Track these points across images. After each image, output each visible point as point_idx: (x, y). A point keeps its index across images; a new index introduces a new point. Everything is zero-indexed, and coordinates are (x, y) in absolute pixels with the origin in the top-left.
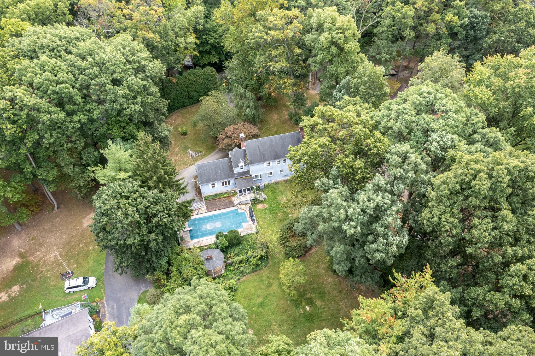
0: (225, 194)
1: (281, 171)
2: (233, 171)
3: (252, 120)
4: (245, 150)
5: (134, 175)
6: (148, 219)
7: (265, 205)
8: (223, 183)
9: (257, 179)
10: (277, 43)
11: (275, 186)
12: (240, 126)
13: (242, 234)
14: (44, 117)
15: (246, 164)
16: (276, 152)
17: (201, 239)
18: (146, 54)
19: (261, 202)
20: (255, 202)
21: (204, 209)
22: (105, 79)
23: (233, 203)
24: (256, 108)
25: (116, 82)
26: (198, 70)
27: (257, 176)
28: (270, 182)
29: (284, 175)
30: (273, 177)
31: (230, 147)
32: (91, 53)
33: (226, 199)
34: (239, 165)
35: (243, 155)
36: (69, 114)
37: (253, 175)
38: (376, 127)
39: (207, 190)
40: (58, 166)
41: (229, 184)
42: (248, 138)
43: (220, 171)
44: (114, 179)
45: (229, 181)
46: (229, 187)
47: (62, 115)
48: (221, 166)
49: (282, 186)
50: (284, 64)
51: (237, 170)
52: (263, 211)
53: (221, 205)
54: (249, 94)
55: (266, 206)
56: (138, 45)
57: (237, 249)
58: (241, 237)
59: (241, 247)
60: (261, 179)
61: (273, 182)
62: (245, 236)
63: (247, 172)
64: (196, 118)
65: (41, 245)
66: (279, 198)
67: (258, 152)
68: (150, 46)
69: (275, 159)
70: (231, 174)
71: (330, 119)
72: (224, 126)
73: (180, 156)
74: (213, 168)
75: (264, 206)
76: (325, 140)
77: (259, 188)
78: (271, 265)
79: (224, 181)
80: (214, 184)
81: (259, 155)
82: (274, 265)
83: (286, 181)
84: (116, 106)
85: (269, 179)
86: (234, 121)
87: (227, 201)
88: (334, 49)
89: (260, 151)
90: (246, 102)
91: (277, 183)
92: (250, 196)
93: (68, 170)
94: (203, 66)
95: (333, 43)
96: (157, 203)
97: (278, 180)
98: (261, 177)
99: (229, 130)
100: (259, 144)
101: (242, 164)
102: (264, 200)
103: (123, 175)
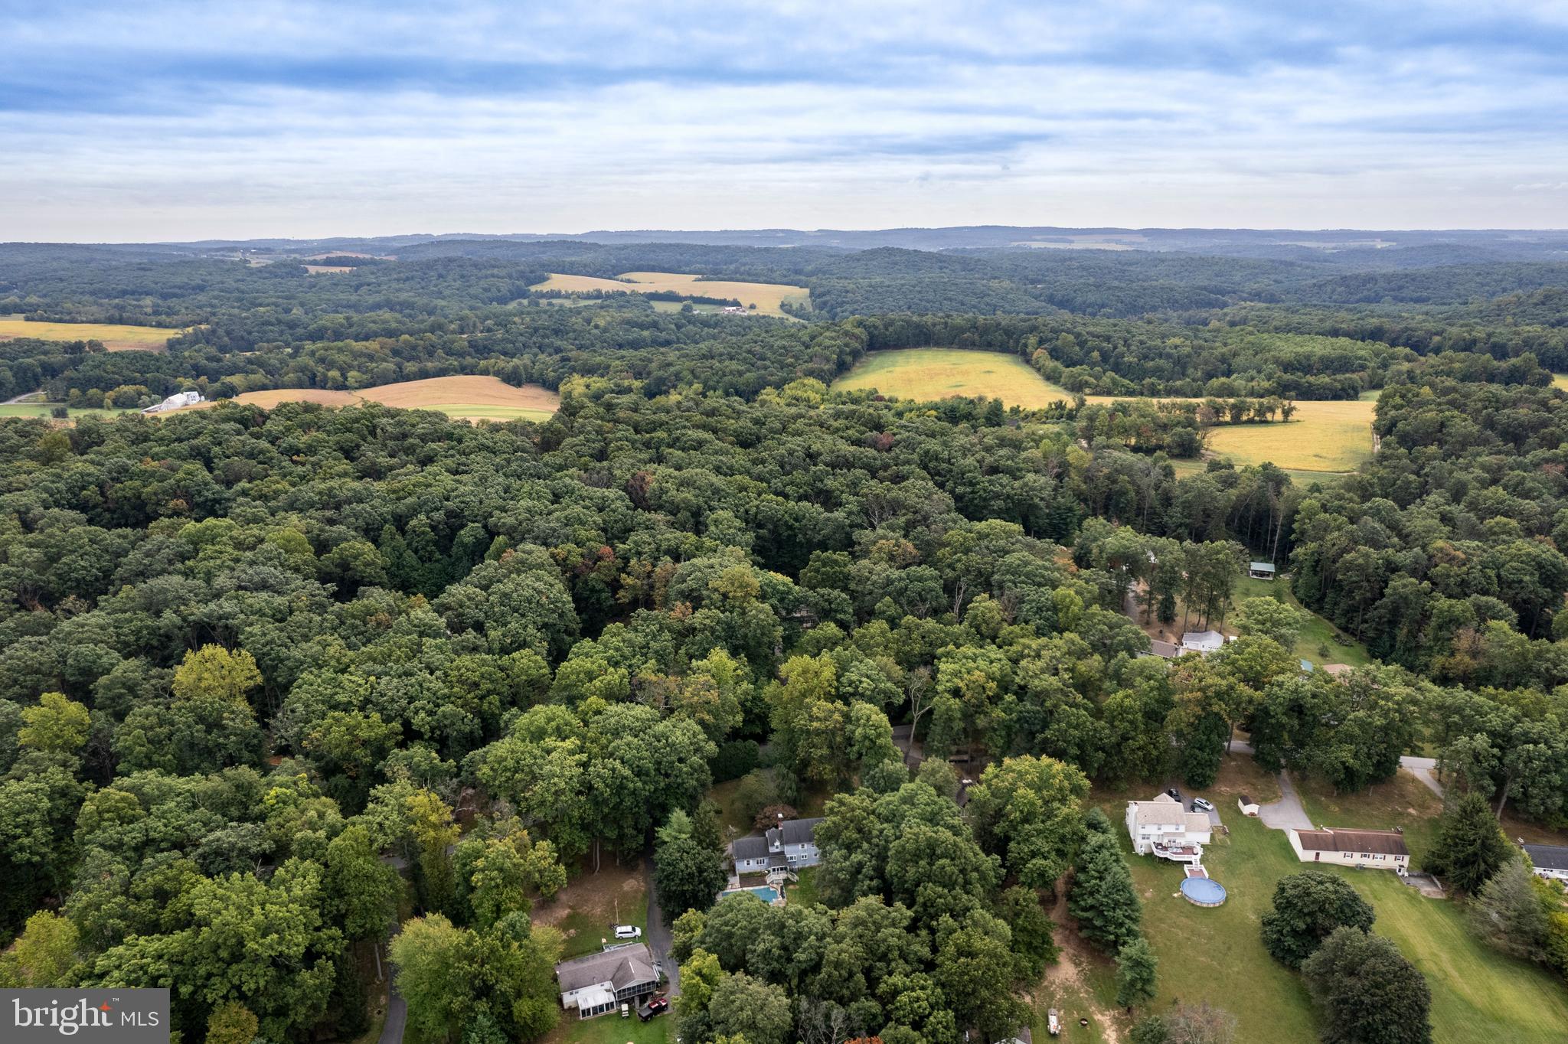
0: (758, 872)
2: (768, 850)
3: (793, 803)
4: (781, 830)
5: (692, 837)
6: (701, 871)
7: (796, 886)
8: (758, 861)
9: (792, 860)
10: (818, 733)
11: (808, 870)
12: (780, 806)
14: (631, 785)
15: (781, 845)
18: (703, 736)
19: (793, 883)
20: (787, 882)
21: (738, 884)
22: (674, 758)
23: (766, 882)
24: (798, 790)
25: (681, 760)
26: (739, 743)
27: (792, 858)
28: (804, 865)
30: (807, 861)
31: (768, 827)
32: (663, 735)
33: (759, 877)
34: (775, 845)
35: (779, 835)
36: (645, 783)
37: (787, 856)
38: (873, 812)
39: (742, 867)
40: (621, 828)
41: (763, 862)
42: (785, 819)
43: (756, 849)
44: (676, 838)
45: (763, 860)
46: (762, 866)
47: (639, 784)
48: (757, 845)
50: (825, 751)
51: (772, 850)
52: (794, 892)
53: (754, 883)
54: (792, 775)
55: (798, 887)
56: (698, 728)
60: (795, 861)
61: (806, 865)
63: (782, 853)
64: (736, 795)
65: (587, 901)
67: (794, 833)
68: (702, 723)
70: (766, 853)
71: (842, 803)
72: (763, 806)
74: (750, 844)
76: (836, 819)
77: (792, 870)
79: (759, 859)
80: (749, 862)
81: (795, 836)
84: (679, 780)
85: (803, 862)
86: (773, 802)
87: (760, 879)
88: (867, 743)
89: (796, 832)
90: (788, 784)
91: (810, 867)
92: (783, 875)
93: (629, 831)
94: (745, 738)
95: (866, 737)
96: (709, 860)
97: (812, 865)
98: (795, 859)
99: (768, 810)
100: (796, 826)
101: (777, 843)
102: (796, 881)
103: (684, 836)
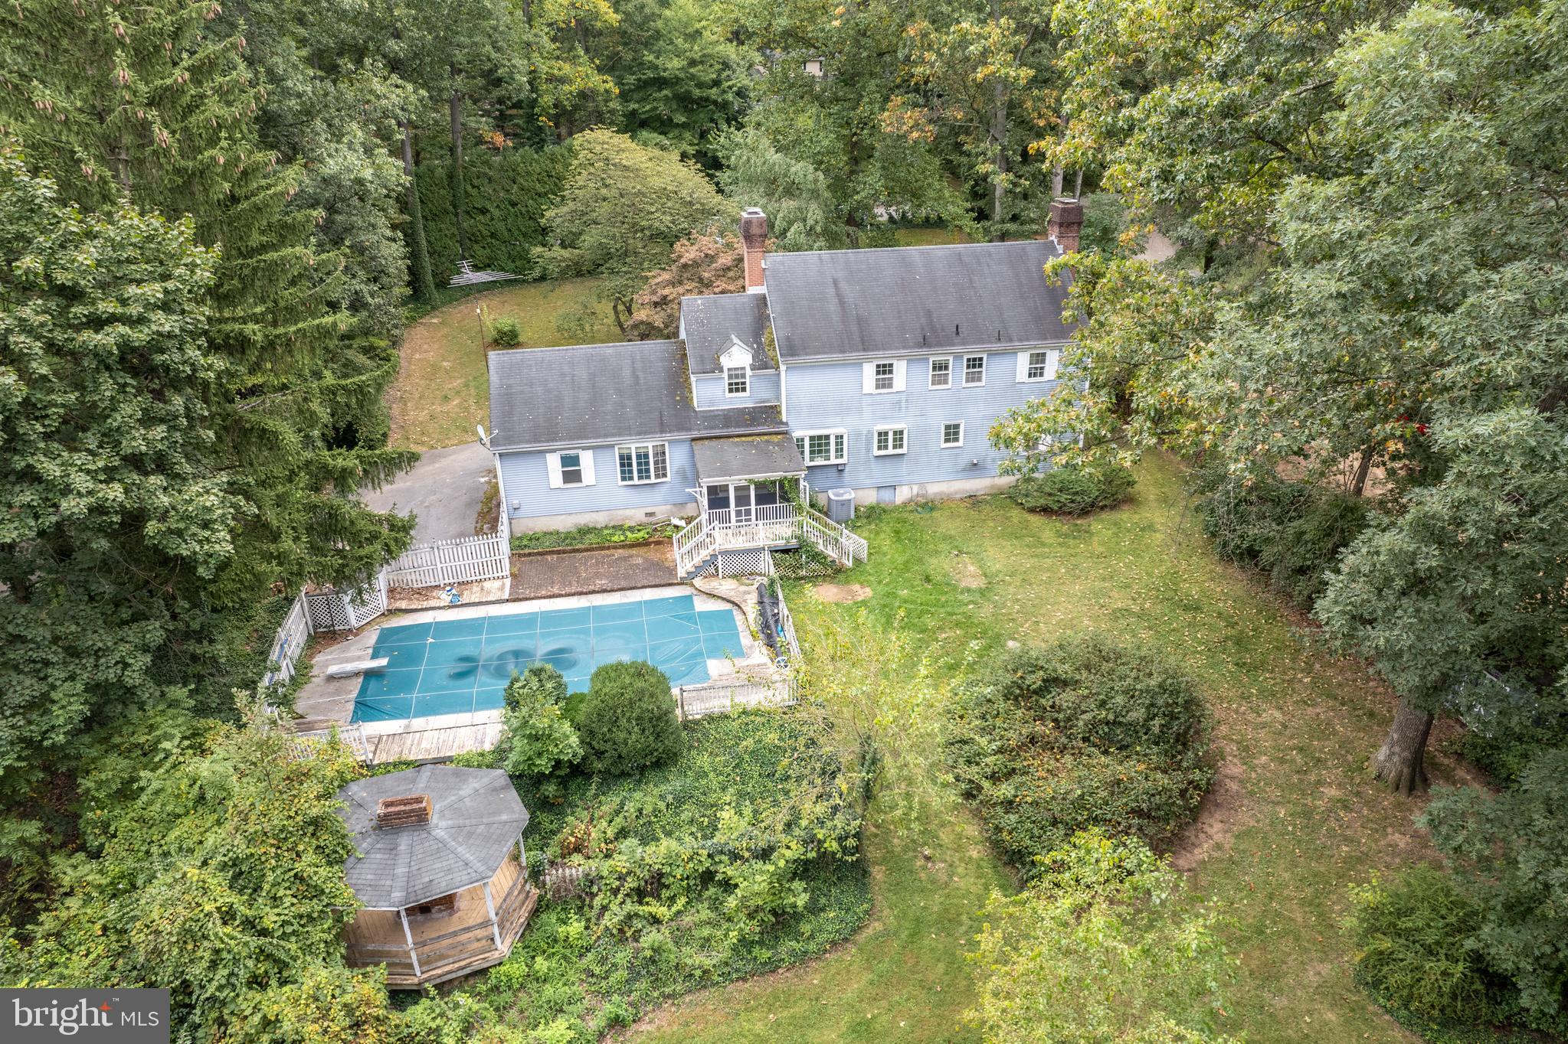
0: (631, 529)
1: (952, 433)
2: (687, 402)
4: (762, 300)
7: (856, 587)
8: (625, 461)
9: (819, 462)
11: (911, 517)
13: (696, 710)
15: (763, 362)
16: (929, 313)
17: (418, 723)
19: (835, 573)
20: (798, 565)
21: (497, 588)
23: (672, 571)
27: (819, 444)
28: (886, 495)
29: (964, 460)
30: (904, 466)
33: (634, 551)
34: (726, 362)
35: (748, 319)
37: (796, 434)
39: (535, 493)
41: (661, 472)
43: (619, 392)
45: (660, 454)
46: (658, 495)
48: (627, 373)
49: (953, 516)
51: (708, 396)
52: (844, 614)
53: (598, 575)
55: (864, 593)
57: (646, 798)
58: (689, 725)
59: (674, 784)
60: (840, 469)
61: (903, 494)
62: (710, 718)
63: (768, 414)
66: (940, 564)
67: (833, 306)
69: (925, 343)
70: (677, 414)
73: (459, 405)
74: (582, 374)
75: (853, 594)
77: (824, 503)
78: (887, 934)
79: (633, 447)
80: (574, 460)
81: (836, 318)
82: (914, 935)
83: (973, 501)
85: (883, 474)
87: (640, 561)
89: (842, 302)
91: (928, 506)
92: (772, 528)
97: (934, 489)
98: (839, 451)
100: (840, 275)
101: (738, 357)
102: (850, 564)
